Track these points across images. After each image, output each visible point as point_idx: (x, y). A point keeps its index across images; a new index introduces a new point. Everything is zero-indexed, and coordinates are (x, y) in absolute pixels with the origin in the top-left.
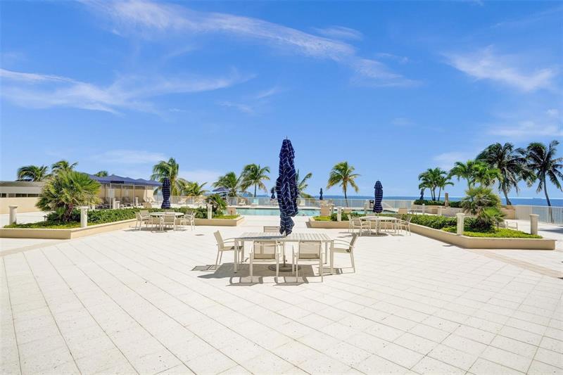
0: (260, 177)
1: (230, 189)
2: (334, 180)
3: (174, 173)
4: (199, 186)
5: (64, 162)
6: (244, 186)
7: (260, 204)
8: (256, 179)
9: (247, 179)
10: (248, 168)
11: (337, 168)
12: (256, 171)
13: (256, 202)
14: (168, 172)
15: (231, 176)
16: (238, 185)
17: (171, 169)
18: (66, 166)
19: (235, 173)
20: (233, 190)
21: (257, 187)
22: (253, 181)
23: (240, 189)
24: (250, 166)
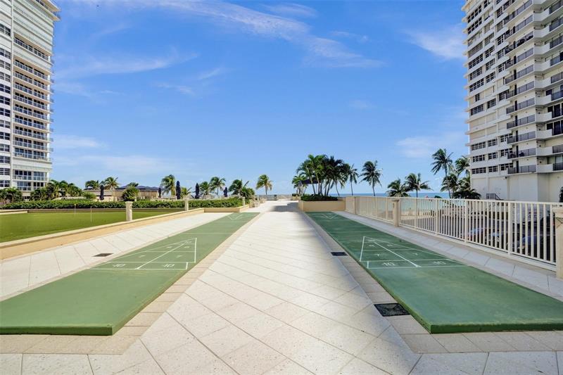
0: (220, 184)
2: (260, 184)
3: (172, 183)
5: (110, 178)
18: (112, 180)
21: (219, 189)
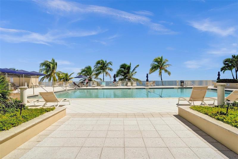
0: (107, 68)
1: (88, 77)
2: (154, 68)
3: (54, 68)
4: (69, 75)
6: (97, 75)
7: (106, 85)
8: (104, 69)
9: (98, 70)
10: (98, 63)
11: (156, 61)
12: (104, 64)
13: (104, 84)
14: (50, 67)
15: (89, 68)
16: (93, 74)
17: (51, 65)
19: (91, 66)
20: (90, 77)
21: (105, 74)
22: (102, 71)
23: (94, 76)
24: (100, 61)
